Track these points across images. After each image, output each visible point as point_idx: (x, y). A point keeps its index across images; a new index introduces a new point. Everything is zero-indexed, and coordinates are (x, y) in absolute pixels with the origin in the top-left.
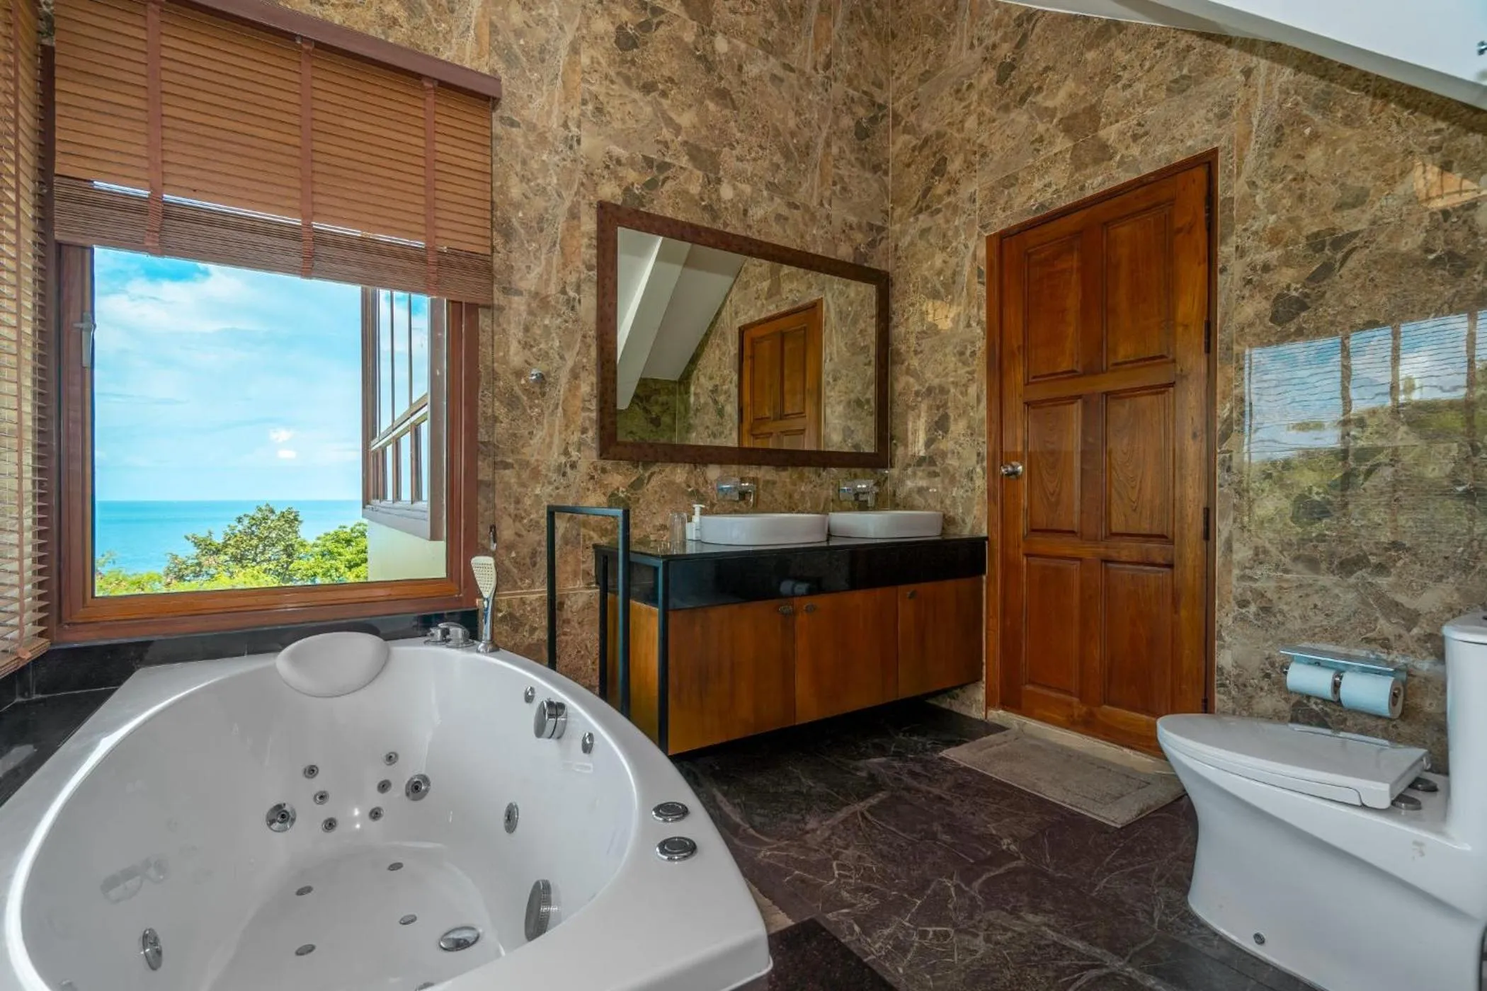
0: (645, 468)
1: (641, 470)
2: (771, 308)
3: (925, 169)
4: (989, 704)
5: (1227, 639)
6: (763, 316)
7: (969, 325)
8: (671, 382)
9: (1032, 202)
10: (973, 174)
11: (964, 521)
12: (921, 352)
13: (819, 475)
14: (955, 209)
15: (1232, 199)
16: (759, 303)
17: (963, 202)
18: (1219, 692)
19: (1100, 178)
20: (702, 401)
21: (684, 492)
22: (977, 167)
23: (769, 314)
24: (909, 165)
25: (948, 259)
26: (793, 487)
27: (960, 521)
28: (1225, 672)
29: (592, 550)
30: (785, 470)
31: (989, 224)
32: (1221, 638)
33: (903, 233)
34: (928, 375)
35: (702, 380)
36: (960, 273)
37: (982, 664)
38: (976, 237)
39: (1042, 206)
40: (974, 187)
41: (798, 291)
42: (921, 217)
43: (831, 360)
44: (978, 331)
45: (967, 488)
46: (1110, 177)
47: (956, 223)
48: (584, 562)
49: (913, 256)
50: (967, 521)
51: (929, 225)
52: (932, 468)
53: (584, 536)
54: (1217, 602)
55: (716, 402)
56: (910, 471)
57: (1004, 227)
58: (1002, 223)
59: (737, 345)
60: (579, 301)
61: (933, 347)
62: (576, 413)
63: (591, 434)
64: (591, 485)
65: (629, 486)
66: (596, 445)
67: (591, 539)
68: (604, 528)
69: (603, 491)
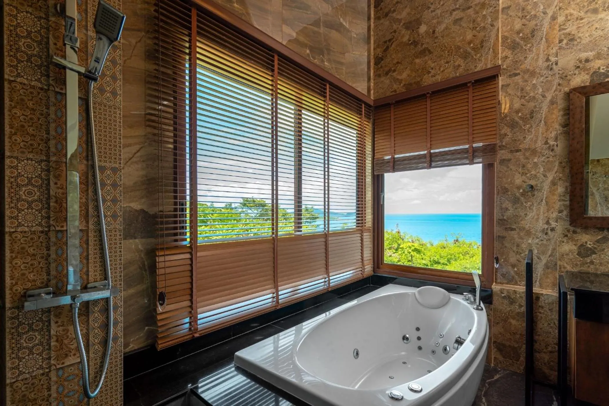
53: (560, 266)
62: (554, 203)
63: (565, 213)
64: (565, 240)
65: (596, 241)
66: (568, 219)
67: (564, 268)
68: (575, 263)
69: (575, 243)
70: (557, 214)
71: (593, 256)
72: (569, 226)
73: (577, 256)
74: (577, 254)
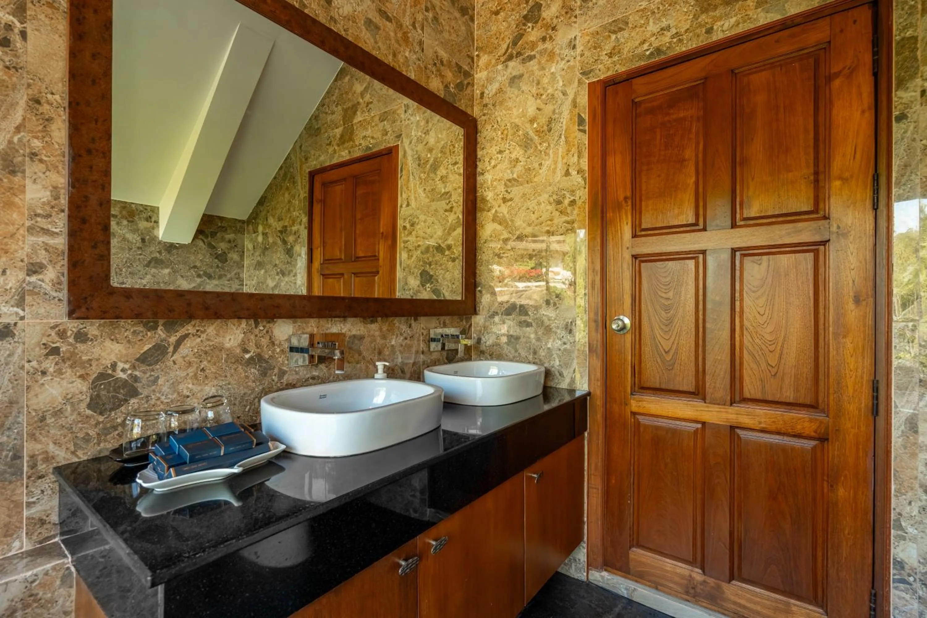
0: (170, 327)
1: (161, 332)
2: (343, 153)
3: (514, 18)
4: (590, 565)
5: (911, 530)
6: (335, 161)
7: (567, 174)
8: (240, 221)
9: (646, 46)
10: (573, 19)
11: (561, 374)
12: (511, 199)
13: (410, 326)
14: (551, 56)
15: (914, 39)
16: (331, 150)
17: (561, 49)
18: (896, 588)
19: (733, 20)
20: (271, 240)
21: (238, 360)
22: (578, 12)
23: (341, 160)
24: (497, 13)
25: (542, 106)
26: (382, 342)
27: (557, 374)
28: (907, 567)
29: (52, 477)
30: (372, 322)
31: (591, 71)
32: (900, 527)
33: (490, 80)
34: (519, 222)
35: (271, 220)
36: (557, 120)
37: (584, 523)
38: (576, 83)
39: (658, 50)
40: (574, 32)
41: (373, 138)
42: (511, 64)
43: (408, 205)
44: (577, 179)
45: (564, 340)
46: (747, 18)
47: (553, 70)
48: (29, 505)
49: (501, 103)
50: (565, 374)
51: (521, 72)
52: (523, 318)
53: (32, 457)
54: (893, 487)
55: (285, 242)
56: (497, 319)
57: (610, 73)
58: (608, 69)
59: (307, 189)
60: (23, 35)
61: (524, 195)
62: (12, 236)
63: (50, 274)
64: (50, 365)
65: (138, 360)
66: (64, 294)
67: (48, 458)
68: (81, 435)
69: (82, 372)
70: (21, 275)
71: (132, 401)
72: (65, 319)
73: (89, 412)
74: (89, 407)
